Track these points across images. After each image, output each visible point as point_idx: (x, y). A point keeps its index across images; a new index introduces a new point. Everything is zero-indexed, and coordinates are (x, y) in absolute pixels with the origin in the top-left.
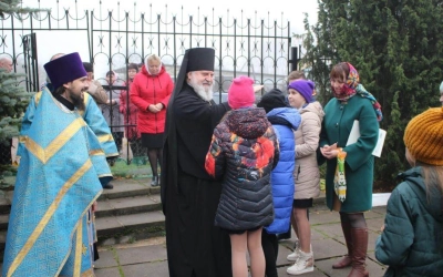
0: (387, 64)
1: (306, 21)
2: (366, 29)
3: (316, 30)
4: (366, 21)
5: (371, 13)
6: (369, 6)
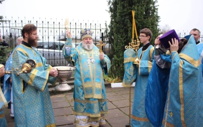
0: (128, 38)
1: (106, 24)
2: (122, 26)
3: (109, 27)
4: (122, 24)
5: (124, 21)
6: (123, 19)
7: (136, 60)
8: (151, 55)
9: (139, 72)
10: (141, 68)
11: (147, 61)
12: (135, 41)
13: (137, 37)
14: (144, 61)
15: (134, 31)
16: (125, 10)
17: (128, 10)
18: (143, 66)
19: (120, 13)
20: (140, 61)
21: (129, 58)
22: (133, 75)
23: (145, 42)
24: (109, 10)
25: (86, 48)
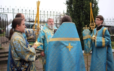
0: (80, 22)
1: (64, 12)
2: (76, 14)
3: (66, 14)
5: (77, 10)
6: (77, 9)
7: (93, 37)
8: (104, 34)
9: (96, 45)
10: (97, 42)
11: (101, 37)
12: (92, 23)
13: (94, 21)
14: (99, 37)
15: (92, 16)
16: (78, 3)
17: (80, 3)
18: (99, 41)
19: (75, 5)
20: (96, 37)
21: (86, 36)
22: (90, 47)
23: (99, 24)
24: (66, 3)
25: (50, 27)
